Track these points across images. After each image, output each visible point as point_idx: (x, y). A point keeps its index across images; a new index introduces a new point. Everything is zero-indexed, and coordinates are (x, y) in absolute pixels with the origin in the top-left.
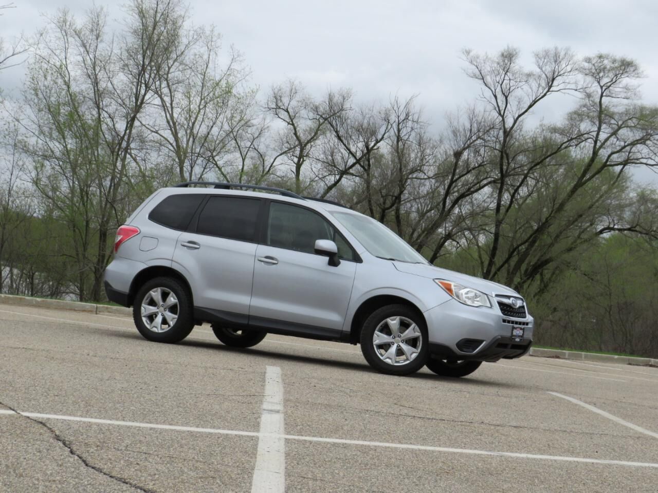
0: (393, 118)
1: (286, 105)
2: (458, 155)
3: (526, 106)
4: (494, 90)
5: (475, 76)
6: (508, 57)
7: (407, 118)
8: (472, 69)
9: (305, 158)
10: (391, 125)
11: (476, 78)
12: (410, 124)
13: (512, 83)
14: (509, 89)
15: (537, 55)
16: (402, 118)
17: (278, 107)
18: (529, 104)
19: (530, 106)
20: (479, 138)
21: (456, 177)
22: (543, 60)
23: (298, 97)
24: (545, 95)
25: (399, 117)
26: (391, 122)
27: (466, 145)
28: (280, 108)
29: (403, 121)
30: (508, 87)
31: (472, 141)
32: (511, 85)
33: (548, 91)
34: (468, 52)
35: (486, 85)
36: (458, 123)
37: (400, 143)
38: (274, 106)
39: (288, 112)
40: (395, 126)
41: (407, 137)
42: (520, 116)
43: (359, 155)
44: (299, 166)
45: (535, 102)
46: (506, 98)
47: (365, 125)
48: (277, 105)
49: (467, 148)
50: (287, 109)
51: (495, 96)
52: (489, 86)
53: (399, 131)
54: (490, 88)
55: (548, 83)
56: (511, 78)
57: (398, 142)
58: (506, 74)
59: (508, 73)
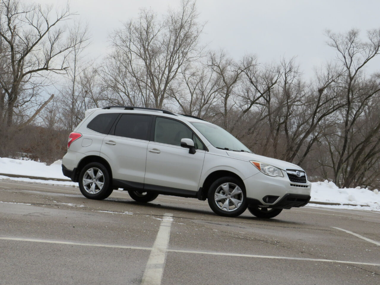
0: (282, 71)
1: (218, 63)
2: (321, 91)
3: (363, 63)
4: (344, 54)
5: (333, 46)
6: (353, 34)
7: (290, 70)
8: (331, 41)
9: (229, 94)
10: (281, 74)
11: (334, 46)
12: (292, 73)
13: (355, 49)
14: (353, 53)
15: (369, 32)
16: (288, 70)
17: (213, 64)
18: (364, 61)
19: (365, 63)
20: (333, 81)
21: (321, 104)
22: (372, 35)
23: (225, 58)
24: (374, 56)
25: (285, 69)
26: (281, 72)
27: (326, 85)
28: (214, 65)
29: (288, 72)
30: (352, 52)
31: (329, 83)
32: (354, 50)
33: (376, 53)
34: (329, 32)
35: (339, 50)
36: (321, 73)
37: (287, 85)
38: (210, 64)
39: (219, 67)
40: (283, 75)
41: (291, 81)
42: (359, 68)
43: (262, 92)
44: (226, 99)
45: (368, 60)
46: (351, 58)
47: (267, 75)
48: (212, 63)
49: (326, 87)
50: (219, 66)
51: (345, 57)
52: (341, 51)
53: (286, 78)
54: (341, 52)
55: (375, 48)
56: (354, 46)
57: (285, 84)
58: (351, 44)
59: (353, 44)
